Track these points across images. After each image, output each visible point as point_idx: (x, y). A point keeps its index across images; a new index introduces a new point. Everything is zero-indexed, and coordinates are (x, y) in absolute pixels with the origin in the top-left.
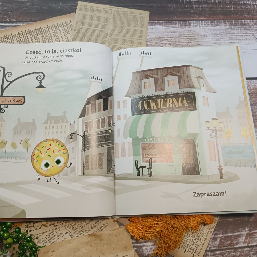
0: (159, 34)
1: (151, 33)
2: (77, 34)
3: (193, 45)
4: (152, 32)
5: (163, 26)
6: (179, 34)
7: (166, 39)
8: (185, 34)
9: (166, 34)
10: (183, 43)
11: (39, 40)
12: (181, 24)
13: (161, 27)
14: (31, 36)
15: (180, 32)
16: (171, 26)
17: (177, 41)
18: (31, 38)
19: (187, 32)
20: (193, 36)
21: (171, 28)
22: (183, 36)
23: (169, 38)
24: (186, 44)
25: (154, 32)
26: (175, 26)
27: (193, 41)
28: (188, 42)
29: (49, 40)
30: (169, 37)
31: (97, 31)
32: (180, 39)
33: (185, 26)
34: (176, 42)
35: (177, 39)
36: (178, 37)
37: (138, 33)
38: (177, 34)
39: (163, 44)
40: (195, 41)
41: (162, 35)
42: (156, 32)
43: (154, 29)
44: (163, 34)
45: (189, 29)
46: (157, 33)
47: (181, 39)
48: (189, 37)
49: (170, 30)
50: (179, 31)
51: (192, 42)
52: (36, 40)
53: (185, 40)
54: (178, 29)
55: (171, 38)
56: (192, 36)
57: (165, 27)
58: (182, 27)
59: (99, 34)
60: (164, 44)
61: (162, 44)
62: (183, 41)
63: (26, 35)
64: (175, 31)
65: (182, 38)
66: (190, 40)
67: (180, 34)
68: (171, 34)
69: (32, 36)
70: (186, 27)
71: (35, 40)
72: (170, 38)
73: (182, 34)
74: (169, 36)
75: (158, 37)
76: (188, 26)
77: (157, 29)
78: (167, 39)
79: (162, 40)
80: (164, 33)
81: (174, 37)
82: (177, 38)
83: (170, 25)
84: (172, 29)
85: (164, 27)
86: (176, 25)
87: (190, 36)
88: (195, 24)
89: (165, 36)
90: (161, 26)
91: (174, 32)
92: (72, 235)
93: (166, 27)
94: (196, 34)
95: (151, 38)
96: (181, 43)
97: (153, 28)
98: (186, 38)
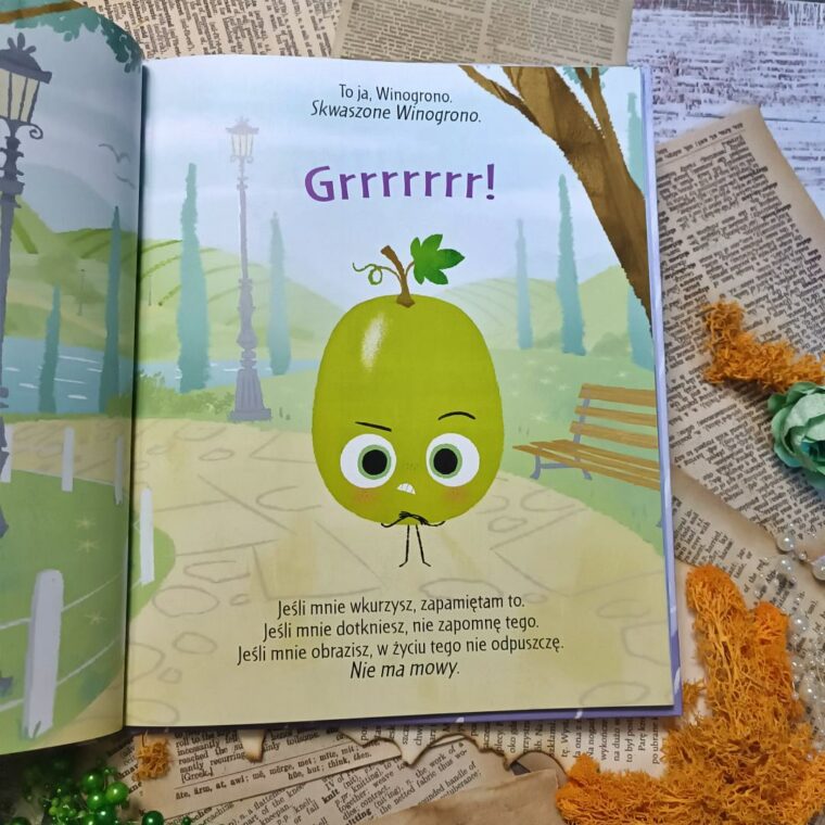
0: (669, 44)
1: (639, 38)
2: (361, 22)
3: (794, 97)
4: (645, 32)
5: (687, 13)
6: (743, 48)
7: (696, 69)
8: (764, 50)
9: (697, 46)
10: (759, 89)
11: (217, 36)
12: (751, 10)
13: (677, 16)
14: (184, 16)
15: (749, 41)
16: (716, 13)
17: (735, 77)
18: (183, 22)
19: (774, 42)
20: (797, 63)
21: (714, 23)
22: (757, 58)
23: (707, 61)
24: (770, 91)
25: (653, 36)
26: (730, 16)
27: (795, 83)
28: (778, 86)
29: (254, 38)
30: (705, 58)
31: (437, 17)
32: (746, 70)
33: (767, 18)
34: (732, 79)
35: (736, 68)
36: (739, 61)
37: (596, 38)
38: (735, 51)
39: (683, 86)
40: (803, 81)
41: (683, 48)
42: (661, 36)
43: (652, 20)
44: (684, 45)
45: (781, 32)
46: (665, 40)
47: (751, 70)
48: (779, 66)
49: (710, 30)
50: (745, 39)
51: (790, 86)
52: (204, 36)
53: (766, 76)
54: (739, 27)
55: (713, 62)
56: (791, 63)
57: (692, 16)
58: (755, 21)
59: (445, 29)
60: (687, 85)
61: (680, 84)
62: (759, 80)
63: (165, 9)
64: (728, 34)
65: (756, 65)
66: (784, 76)
67: (748, 48)
68: (712, 45)
69: (189, 18)
70: (769, 24)
71: (200, 33)
72: (710, 65)
73: (754, 50)
74: (708, 54)
75: (665, 57)
76: (776, 18)
77: (664, 22)
78: (700, 68)
79: (680, 71)
80: (687, 43)
81: (726, 60)
82: (738, 65)
83: (712, 10)
84: (719, 26)
85: (688, 16)
86: (735, 14)
87: (784, 63)
88: (803, 16)
89: (693, 53)
90: (680, 12)
91: (727, 40)
92: (348, 807)
93: (697, 19)
94: (806, 55)
95: (640, 57)
96: (752, 86)
97: (647, 20)
98: (769, 69)
